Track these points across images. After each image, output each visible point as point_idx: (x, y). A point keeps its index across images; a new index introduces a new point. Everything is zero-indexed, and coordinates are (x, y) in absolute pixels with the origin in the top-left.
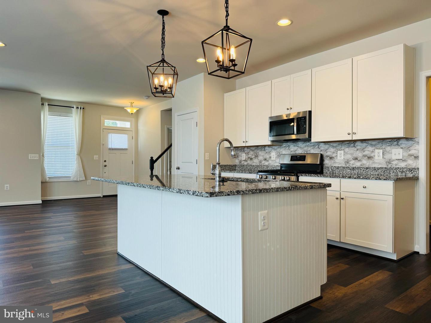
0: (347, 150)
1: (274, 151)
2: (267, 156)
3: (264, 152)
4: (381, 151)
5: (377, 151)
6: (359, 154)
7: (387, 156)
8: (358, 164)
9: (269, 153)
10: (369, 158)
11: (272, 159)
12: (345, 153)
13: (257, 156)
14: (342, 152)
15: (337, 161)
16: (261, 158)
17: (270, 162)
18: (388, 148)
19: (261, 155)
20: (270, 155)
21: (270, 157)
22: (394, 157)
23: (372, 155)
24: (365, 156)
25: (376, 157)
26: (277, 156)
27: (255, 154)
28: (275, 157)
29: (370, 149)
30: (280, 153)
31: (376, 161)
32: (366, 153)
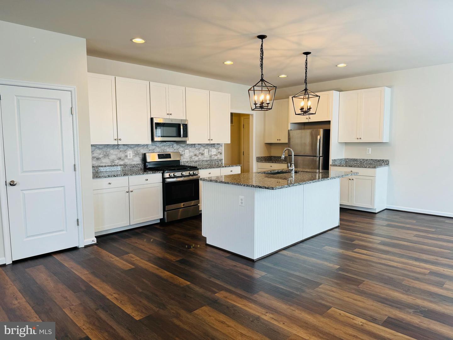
0: (190, 149)
1: (130, 150)
2: (122, 155)
3: (117, 150)
4: (207, 150)
5: (205, 150)
6: (197, 152)
7: (210, 153)
8: (196, 159)
9: (125, 151)
10: (202, 154)
11: (129, 157)
12: (190, 152)
13: (106, 155)
14: (188, 151)
15: (185, 157)
16: (112, 157)
17: (126, 161)
18: (210, 149)
19: (113, 154)
20: (126, 154)
21: (127, 156)
22: (213, 154)
23: (204, 152)
24: (200, 153)
25: (205, 154)
26: (134, 154)
27: (105, 153)
28: (131, 155)
29: (203, 148)
30: (138, 152)
31: (205, 156)
32: (201, 151)
